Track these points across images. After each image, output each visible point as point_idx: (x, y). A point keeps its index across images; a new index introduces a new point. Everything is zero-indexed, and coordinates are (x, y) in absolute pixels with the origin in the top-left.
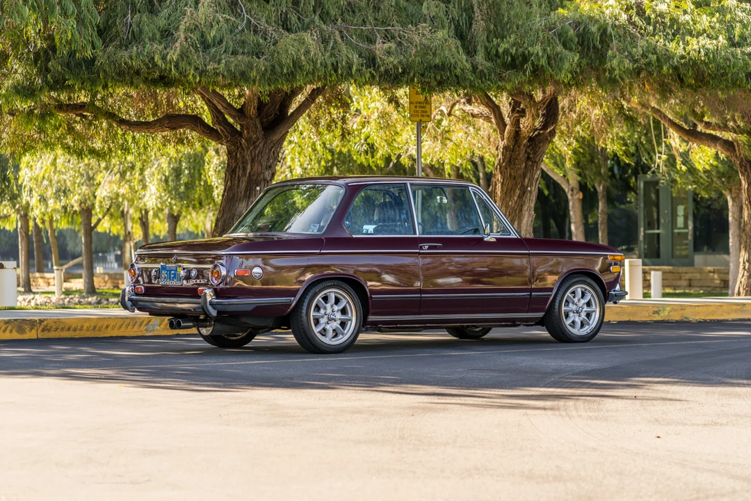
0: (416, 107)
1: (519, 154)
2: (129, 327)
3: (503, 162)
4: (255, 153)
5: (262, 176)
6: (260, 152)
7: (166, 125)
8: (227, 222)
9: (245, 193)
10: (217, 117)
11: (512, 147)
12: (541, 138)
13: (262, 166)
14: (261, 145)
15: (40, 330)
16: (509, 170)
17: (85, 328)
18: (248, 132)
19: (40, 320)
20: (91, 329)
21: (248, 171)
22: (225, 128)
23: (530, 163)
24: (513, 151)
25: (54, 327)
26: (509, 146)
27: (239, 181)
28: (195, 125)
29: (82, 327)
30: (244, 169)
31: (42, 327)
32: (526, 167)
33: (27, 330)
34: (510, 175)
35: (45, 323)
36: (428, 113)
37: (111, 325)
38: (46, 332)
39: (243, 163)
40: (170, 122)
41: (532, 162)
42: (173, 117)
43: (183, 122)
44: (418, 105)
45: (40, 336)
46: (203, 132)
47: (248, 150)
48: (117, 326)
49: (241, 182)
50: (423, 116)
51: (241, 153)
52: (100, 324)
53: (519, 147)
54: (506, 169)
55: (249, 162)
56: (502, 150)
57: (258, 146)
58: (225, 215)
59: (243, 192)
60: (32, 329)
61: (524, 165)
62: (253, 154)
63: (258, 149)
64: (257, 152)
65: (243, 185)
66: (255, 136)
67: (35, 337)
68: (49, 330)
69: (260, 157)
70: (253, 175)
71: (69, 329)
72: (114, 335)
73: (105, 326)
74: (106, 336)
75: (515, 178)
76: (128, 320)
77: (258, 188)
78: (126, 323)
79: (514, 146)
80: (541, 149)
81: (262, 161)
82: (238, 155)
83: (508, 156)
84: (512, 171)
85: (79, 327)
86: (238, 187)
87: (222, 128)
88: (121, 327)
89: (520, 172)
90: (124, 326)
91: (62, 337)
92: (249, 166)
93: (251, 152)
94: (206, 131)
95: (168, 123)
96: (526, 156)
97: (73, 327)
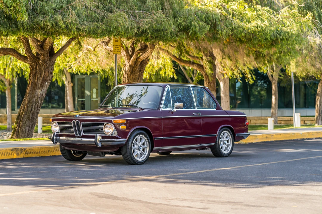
0: (115, 47)
1: (137, 69)
2: (57, 151)
3: (129, 72)
4: (46, 67)
5: (49, 78)
6: (49, 67)
7: (2, 53)
8: (31, 98)
9: (41, 85)
10: (28, 50)
11: (133, 65)
12: (144, 62)
13: (49, 73)
14: (49, 63)
15: (24, 154)
16: (131, 76)
17: (41, 152)
18: (44, 57)
19: (24, 149)
20: (43, 152)
21: (43, 75)
22: (31, 55)
23: (140, 73)
24: (133, 67)
25: (29, 152)
26: (132, 65)
27: (38, 80)
28: (14, 53)
29: (40, 151)
30: (41, 74)
31: (25, 152)
32: (139, 74)
33: (19, 154)
34: (132, 78)
35: (26, 150)
36: (120, 50)
37: (50, 150)
38: (27, 154)
39: (40, 71)
40: (4, 51)
41: (141, 72)
42: (5, 49)
43: (9, 52)
44: (116, 46)
45: (24, 157)
46: (17, 56)
47: (43, 66)
48: (52, 151)
49: (39, 80)
50: (118, 51)
51: (39, 67)
52: (46, 150)
53: (136, 65)
54: (130, 75)
55: (44, 71)
56: (128, 67)
57: (47, 64)
58: (30, 96)
59: (40, 85)
60: (21, 153)
61: (138, 73)
62: (45, 67)
63: (48, 65)
64: (47, 66)
65: (40, 82)
66: (47, 59)
67: (22, 157)
68: (28, 154)
69: (48, 69)
70: (45, 77)
71: (35, 153)
72: (51, 155)
73: (48, 151)
74: (48, 155)
75: (134, 79)
76: (56, 148)
77: (46, 83)
78: (56, 149)
79: (134, 65)
80: (145, 67)
81: (49, 70)
82: (37, 68)
83: (131, 70)
84: (133, 77)
85: (38, 152)
86: (37, 82)
87: (30, 55)
88: (54, 151)
89: (137, 77)
90: (55, 151)
91: (32, 156)
92: (43, 73)
93: (44, 66)
94: (18, 56)
95: (2, 52)
96: (139, 69)
97: (36, 152)
